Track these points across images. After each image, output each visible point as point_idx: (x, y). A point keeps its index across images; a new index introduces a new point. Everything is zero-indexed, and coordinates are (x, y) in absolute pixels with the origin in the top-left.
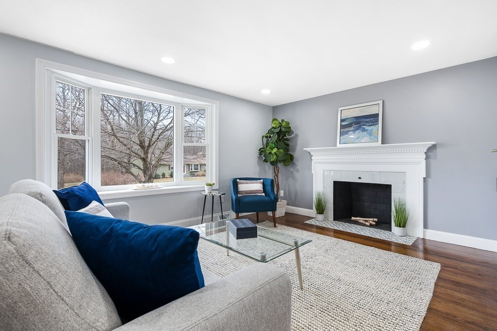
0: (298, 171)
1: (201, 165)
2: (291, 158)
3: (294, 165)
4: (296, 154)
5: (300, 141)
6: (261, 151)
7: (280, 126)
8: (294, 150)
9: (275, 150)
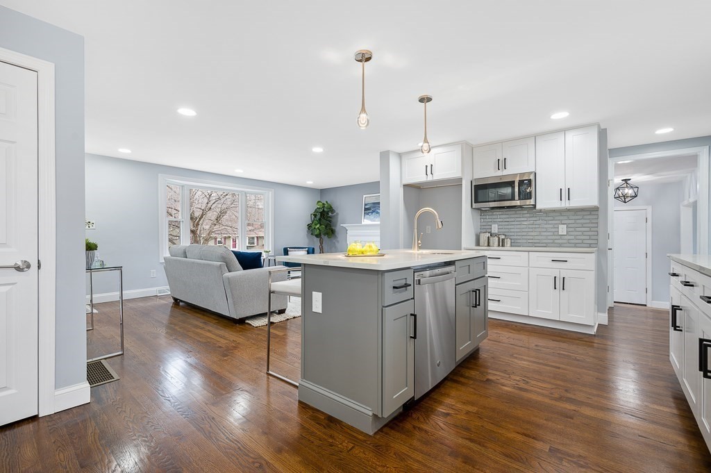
0: (338, 242)
1: (257, 237)
2: (333, 232)
3: (336, 237)
4: (337, 229)
5: (340, 218)
6: (309, 226)
7: (324, 207)
8: (336, 226)
9: (318, 226)
